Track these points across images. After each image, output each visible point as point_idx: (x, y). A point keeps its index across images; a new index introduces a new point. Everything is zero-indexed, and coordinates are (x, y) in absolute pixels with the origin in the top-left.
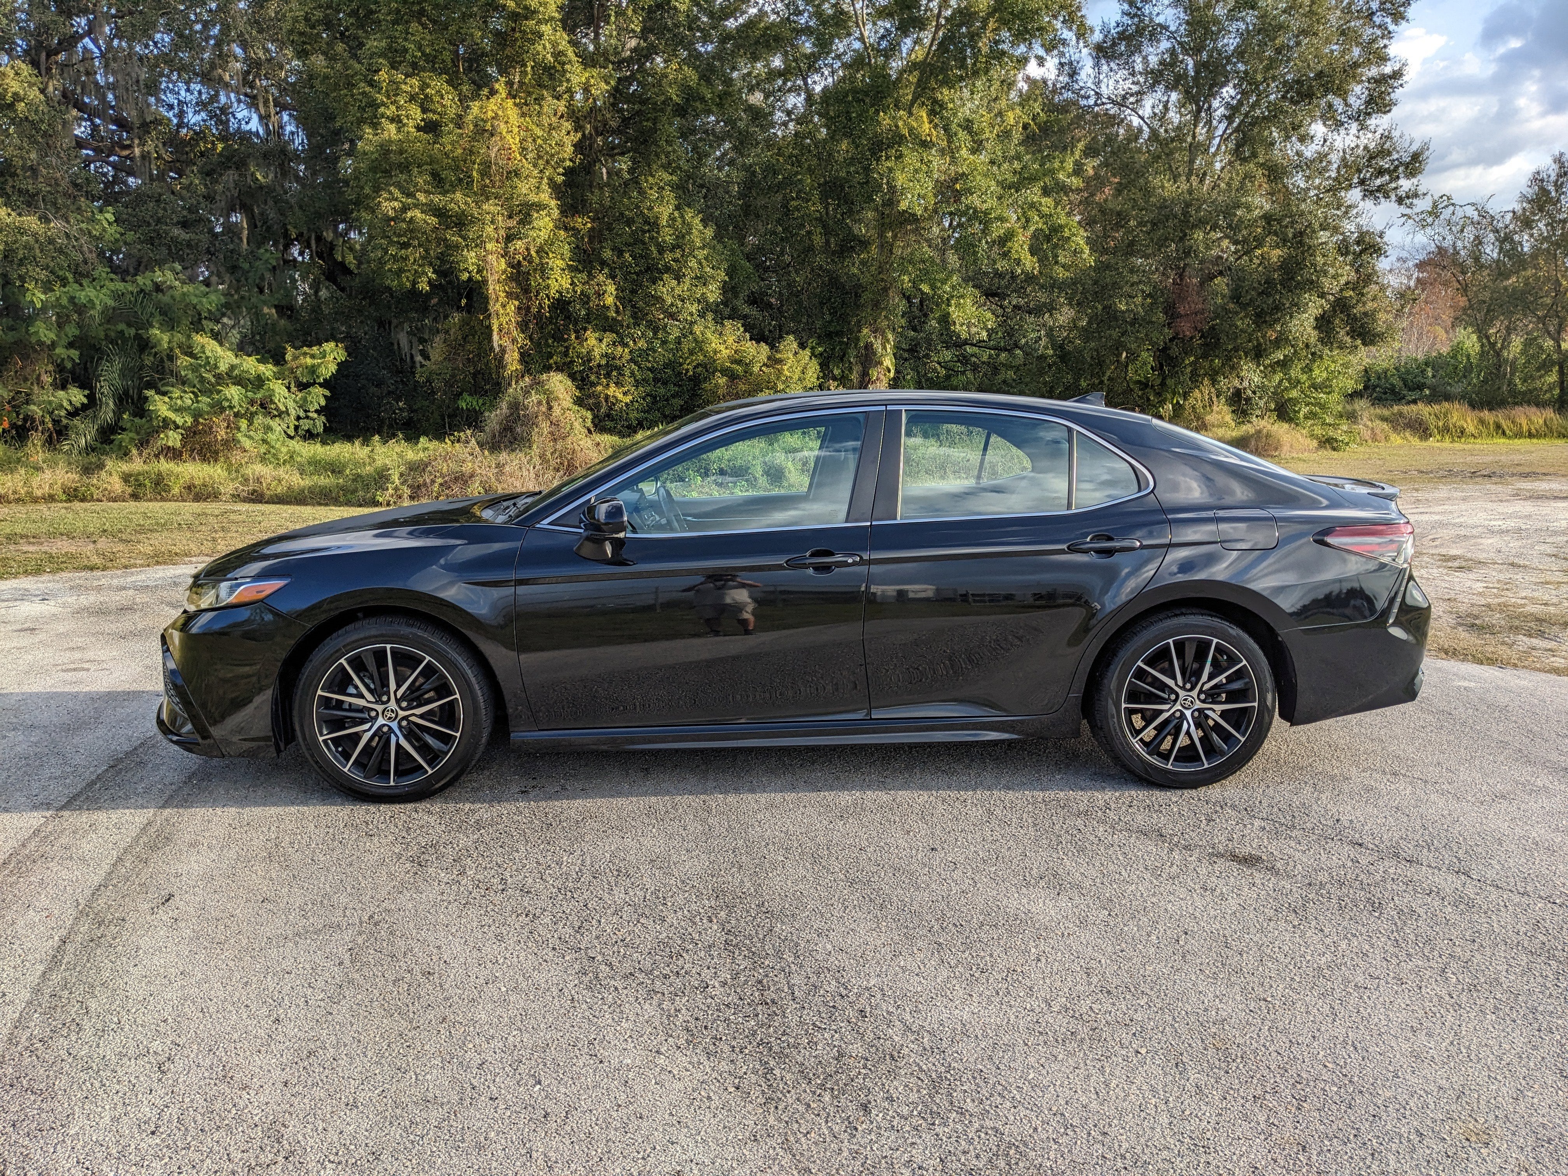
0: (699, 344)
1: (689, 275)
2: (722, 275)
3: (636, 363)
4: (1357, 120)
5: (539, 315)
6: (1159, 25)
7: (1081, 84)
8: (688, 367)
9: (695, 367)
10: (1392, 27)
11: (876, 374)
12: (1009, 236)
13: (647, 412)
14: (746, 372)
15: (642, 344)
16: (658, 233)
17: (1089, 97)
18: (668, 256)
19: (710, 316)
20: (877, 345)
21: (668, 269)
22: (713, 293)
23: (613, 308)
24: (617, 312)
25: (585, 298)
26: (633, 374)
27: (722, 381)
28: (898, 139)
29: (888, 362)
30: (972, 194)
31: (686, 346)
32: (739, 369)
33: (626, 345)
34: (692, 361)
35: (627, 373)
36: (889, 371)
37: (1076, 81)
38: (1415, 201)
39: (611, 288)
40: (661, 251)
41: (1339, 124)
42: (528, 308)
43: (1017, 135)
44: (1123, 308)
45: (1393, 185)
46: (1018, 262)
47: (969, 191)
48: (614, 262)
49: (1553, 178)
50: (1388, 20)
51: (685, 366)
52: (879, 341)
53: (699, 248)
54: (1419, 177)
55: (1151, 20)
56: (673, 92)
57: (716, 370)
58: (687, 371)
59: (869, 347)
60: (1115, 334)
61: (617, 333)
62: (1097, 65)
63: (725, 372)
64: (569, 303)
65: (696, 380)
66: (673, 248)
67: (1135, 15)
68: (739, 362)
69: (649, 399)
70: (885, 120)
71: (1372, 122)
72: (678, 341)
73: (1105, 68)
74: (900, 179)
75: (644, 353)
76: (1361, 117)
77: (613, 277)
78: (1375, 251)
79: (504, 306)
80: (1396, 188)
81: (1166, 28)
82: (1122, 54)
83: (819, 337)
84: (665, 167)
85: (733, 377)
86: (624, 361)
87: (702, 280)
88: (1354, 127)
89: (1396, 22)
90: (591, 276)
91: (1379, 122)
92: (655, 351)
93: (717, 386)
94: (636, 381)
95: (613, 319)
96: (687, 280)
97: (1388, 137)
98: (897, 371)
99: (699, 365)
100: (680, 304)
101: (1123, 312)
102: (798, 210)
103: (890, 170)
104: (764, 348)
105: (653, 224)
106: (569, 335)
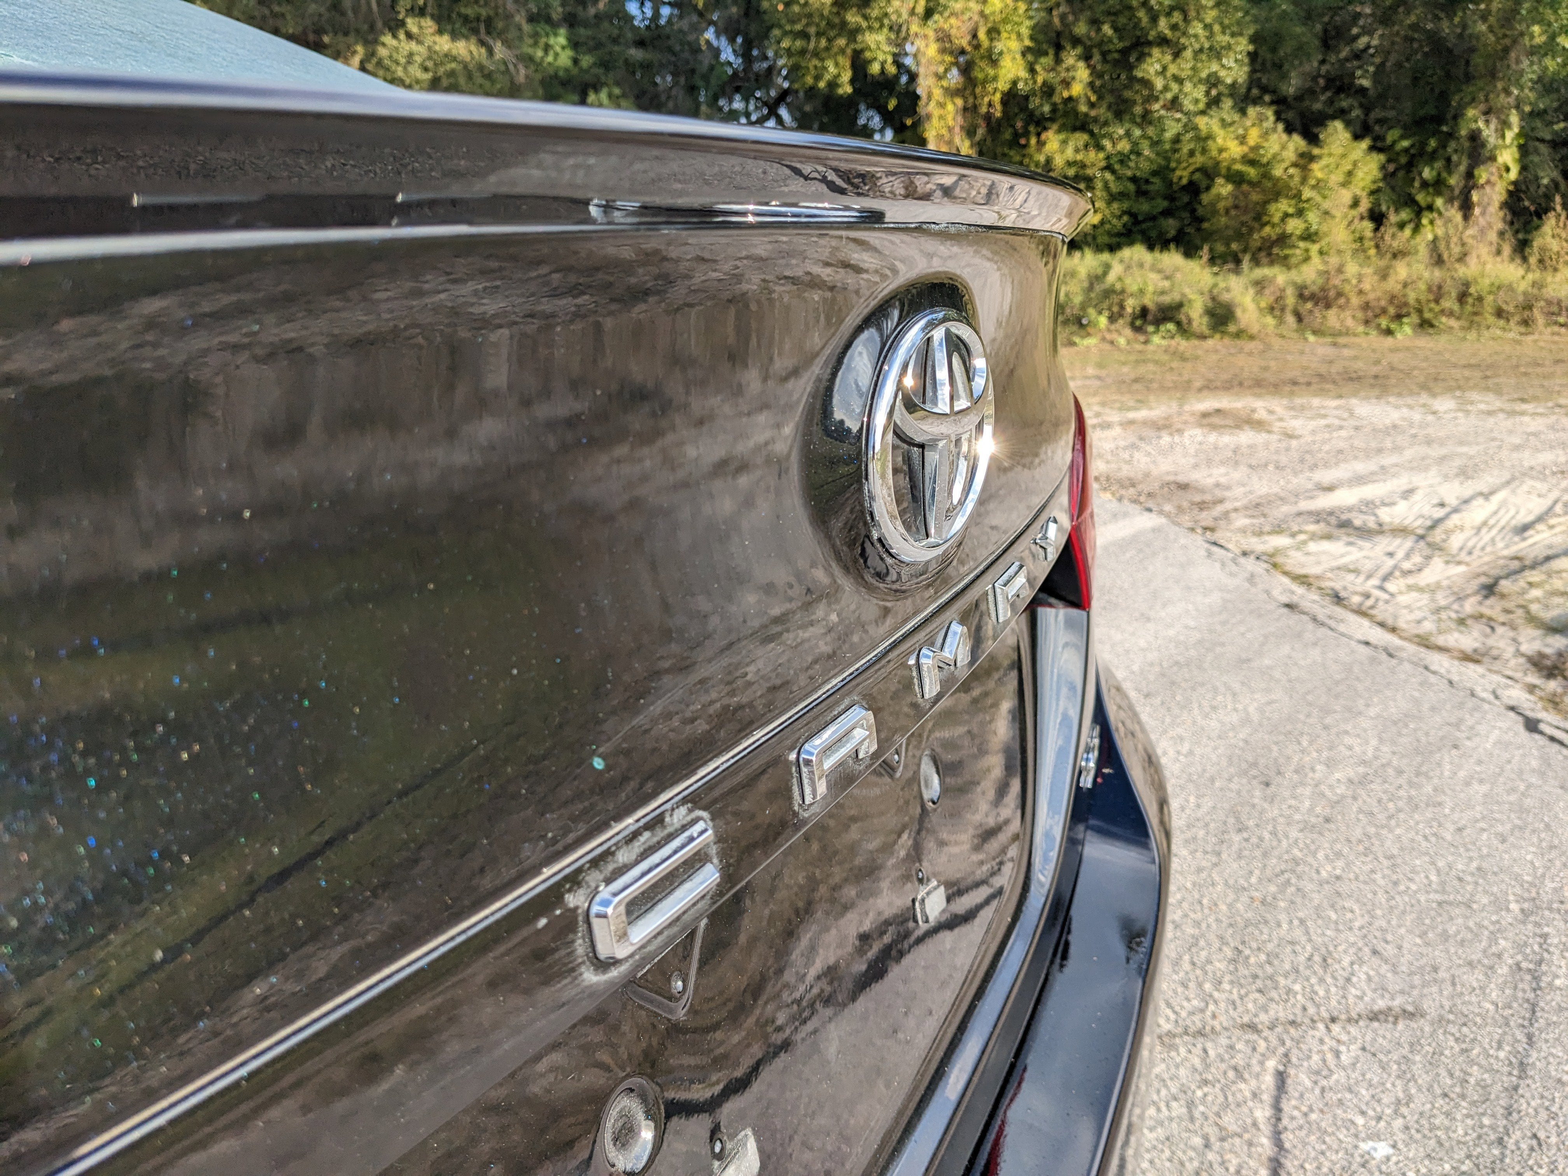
0: (1204, 139)
1: (1192, 46)
2: (1243, 45)
3: (1113, 172)
5: (988, 117)
8: (1182, 175)
9: (1192, 173)
11: (1484, 175)
14: (1262, 176)
15: (1123, 146)
18: (1163, 23)
19: (1226, 103)
20: (1489, 132)
21: (1161, 41)
22: (1231, 69)
23: (1083, 100)
24: (1092, 105)
25: (1048, 91)
27: (1226, 189)
29: (1508, 156)
31: (1184, 146)
32: (1252, 172)
33: (1101, 148)
34: (1190, 165)
35: (1100, 185)
36: (1508, 170)
39: (1082, 73)
40: (1153, 16)
42: (975, 107)
48: (1090, 39)
51: (1179, 173)
52: (1493, 126)
57: (1219, 175)
58: (1181, 178)
59: (1475, 137)
61: (1092, 134)
64: (1026, 98)
65: (1193, 189)
66: (1171, 11)
68: (1252, 163)
69: (1125, 218)
72: (1177, 140)
75: (1124, 158)
77: (1087, 57)
79: (942, 105)
83: (1405, 127)
85: (1241, 183)
86: (1097, 169)
87: (1211, 52)
90: (1058, 61)
92: (1139, 154)
93: (1217, 196)
95: (1086, 115)
96: (1188, 54)
98: (1524, 169)
99: (1197, 170)
100: (1175, 87)
104: (1297, 142)
106: (1028, 140)
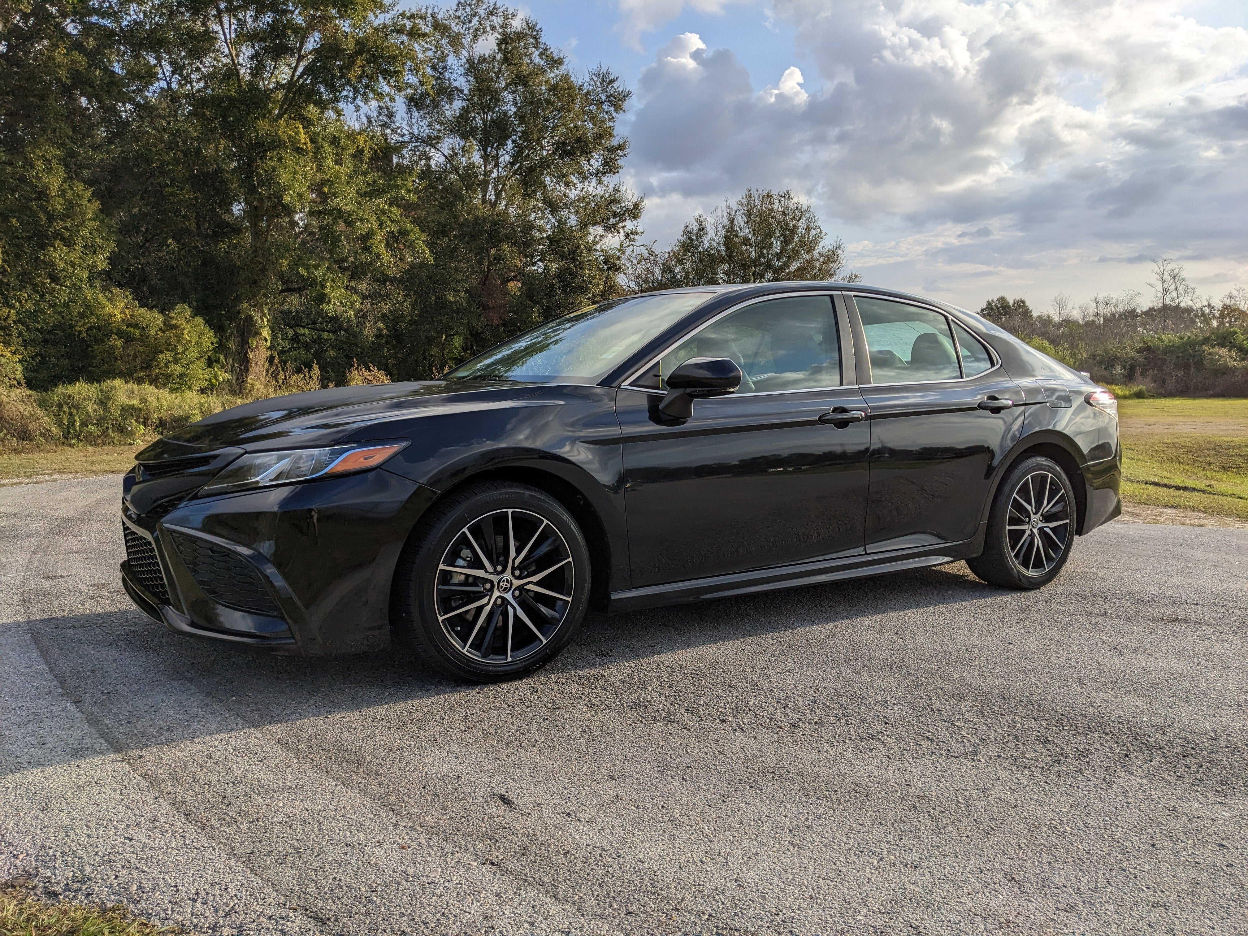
0: (92, 308)
1: (80, 242)
2: (111, 247)
3: (23, 324)
4: (596, 176)
6: (456, 88)
7: (398, 125)
8: (80, 329)
9: (88, 329)
10: (614, 114)
11: (255, 343)
12: (370, 235)
13: (36, 371)
14: (141, 336)
15: (29, 306)
16: (48, 202)
17: (404, 135)
18: (58, 225)
19: (98, 283)
21: (57, 235)
22: (101, 262)
26: (20, 334)
27: (119, 343)
28: (276, 143)
29: (266, 333)
30: (336, 198)
31: (77, 308)
32: (135, 332)
33: (12, 307)
34: (84, 324)
35: (15, 332)
36: (266, 340)
37: (394, 122)
38: (636, 237)
40: (51, 218)
41: (585, 178)
43: (367, 155)
44: (452, 299)
45: (621, 225)
46: (378, 255)
47: (335, 195)
49: (695, 231)
50: (612, 109)
51: (78, 329)
52: (257, 315)
53: (89, 220)
54: (639, 220)
55: (450, 83)
56: (63, 73)
57: (112, 332)
58: (80, 332)
59: (249, 319)
60: (445, 319)
62: (409, 111)
63: (120, 334)
65: (90, 342)
66: (64, 217)
67: (438, 78)
68: (134, 326)
70: (263, 125)
71: (606, 179)
73: (416, 114)
74: (284, 177)
75: (33, 315)
76: (599, 175)
78: (617, 270)
80: (624, 227)
81: (461, 91)
82: (428, 106)
84: (52, 142)
85: (129, 339)
86: (10, 321)
87: (91, 249)
88: (594, 182)
89: (616, 111)
91: (610, 180)
92: (43, 313)
93: (112, 347)
94: (24, 341)
96: (79, 248)
97: (617, 190)
99: (92, 327)
101: (451, 302)
102: (173, 196)
103: (274, 168)
104: (158, 315)
105: (42, 195)
